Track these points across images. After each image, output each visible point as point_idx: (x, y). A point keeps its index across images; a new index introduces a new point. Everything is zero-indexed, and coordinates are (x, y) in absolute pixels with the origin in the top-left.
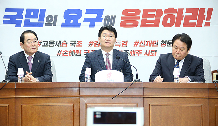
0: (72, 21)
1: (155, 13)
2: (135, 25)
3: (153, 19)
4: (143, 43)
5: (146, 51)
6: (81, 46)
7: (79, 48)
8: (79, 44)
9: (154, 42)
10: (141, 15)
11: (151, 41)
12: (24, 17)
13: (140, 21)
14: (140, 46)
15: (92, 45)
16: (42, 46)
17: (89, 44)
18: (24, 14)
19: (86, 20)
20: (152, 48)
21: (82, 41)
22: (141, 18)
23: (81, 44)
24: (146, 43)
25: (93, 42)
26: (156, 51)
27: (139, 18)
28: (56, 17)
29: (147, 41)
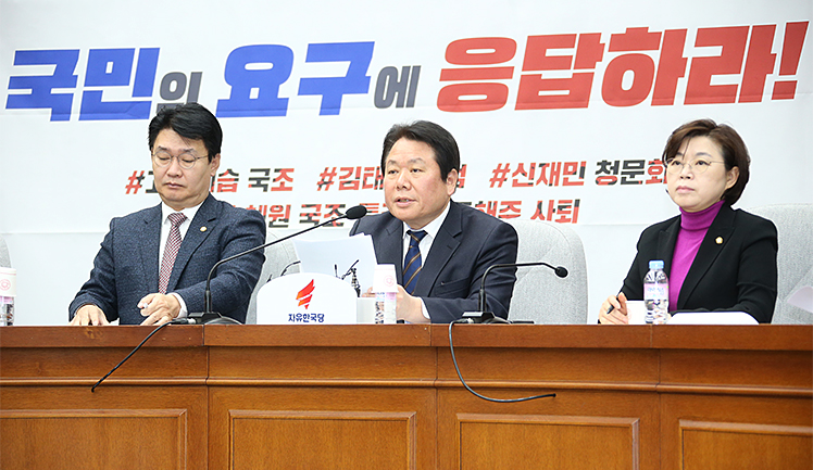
0: (254, 93)
1: (572, 52)
2: (496, 99)
3: (567, 74)
4: (524, 174)
5: (540, 204)
6: (290, 189)
7: (280, 198)
8: (283, 180)
9: (570, 169)
10: (517, 61)
11: (559, 164)
12: (81, 81)
13: (513, 85)
14: (515, 183)
15: (330, 182)
16: (148, 191)
17: (320, 179)
18: (81, 70)
19: (308, 86)
20: (560, 193)
21: (292, 170)
22: (518, 73)
23: (291, 180)
24: (538, 170)
25: (333, 174)
26: (577, 202)
27: (509, 73)
28: (197, 77)
29: (541, 165)
